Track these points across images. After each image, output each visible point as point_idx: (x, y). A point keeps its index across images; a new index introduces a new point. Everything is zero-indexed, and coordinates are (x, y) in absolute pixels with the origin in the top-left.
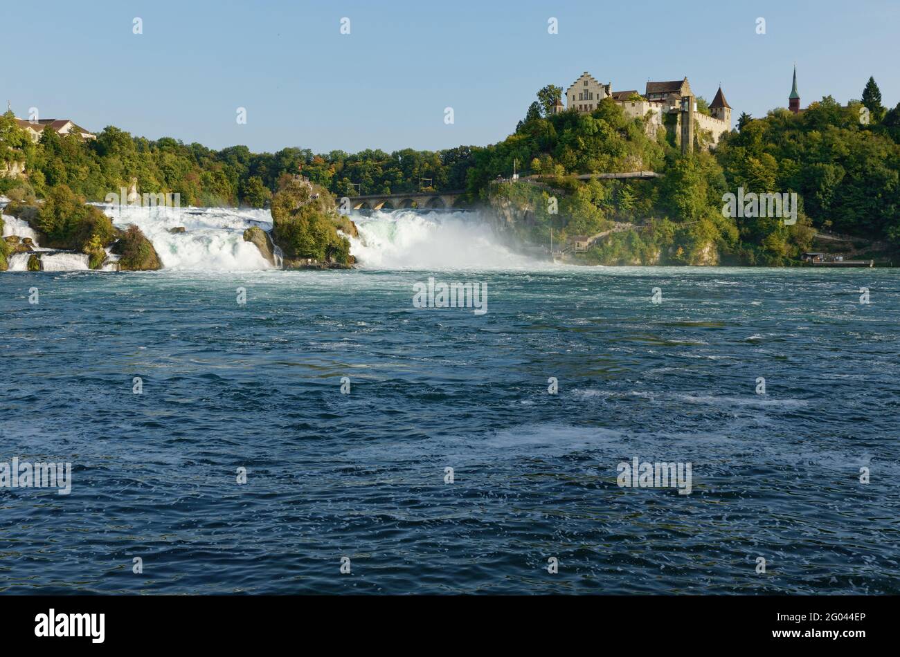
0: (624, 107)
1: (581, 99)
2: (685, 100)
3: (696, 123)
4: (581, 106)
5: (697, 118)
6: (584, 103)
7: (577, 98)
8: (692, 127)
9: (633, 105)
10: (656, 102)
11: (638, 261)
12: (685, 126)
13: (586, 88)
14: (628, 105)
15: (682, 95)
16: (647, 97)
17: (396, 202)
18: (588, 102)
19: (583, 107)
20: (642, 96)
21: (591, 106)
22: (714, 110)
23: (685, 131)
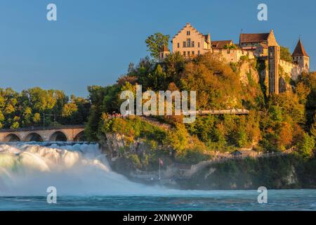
0: (220, 53)
1: (184, 46)
2: (272, 49)
3: (281, 69)
4: (185, 52)
5: (281, 65)
6: (187, 49)
7: (181, 45)
8: (277, 71)
9: (229, 53)
10: (246, 50)
11: (235, 186)
12: (271, 71)
13: (189, 37)
14: (224, 52)
15: (269, 45)
16: (240, 46)
17: (22, 135)
18: (190, 49)
19: (187, 53)
20: (236, 45)
21: (193, 52)
22: (295, 58)
23: (272, 75)
